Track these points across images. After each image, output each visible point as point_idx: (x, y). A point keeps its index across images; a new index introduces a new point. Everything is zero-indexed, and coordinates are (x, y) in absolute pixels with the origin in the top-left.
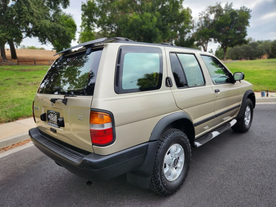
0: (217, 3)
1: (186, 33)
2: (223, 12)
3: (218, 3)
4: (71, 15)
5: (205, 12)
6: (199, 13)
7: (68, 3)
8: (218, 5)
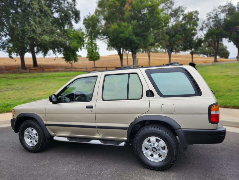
0: (227, 2)
1: (194, 34)
2: (235, 10)
3: (229, 2)
4: (82, 28)
5: (213, 12)
6: (207, 14)
7: (79, 18)
8: (228, 4)
